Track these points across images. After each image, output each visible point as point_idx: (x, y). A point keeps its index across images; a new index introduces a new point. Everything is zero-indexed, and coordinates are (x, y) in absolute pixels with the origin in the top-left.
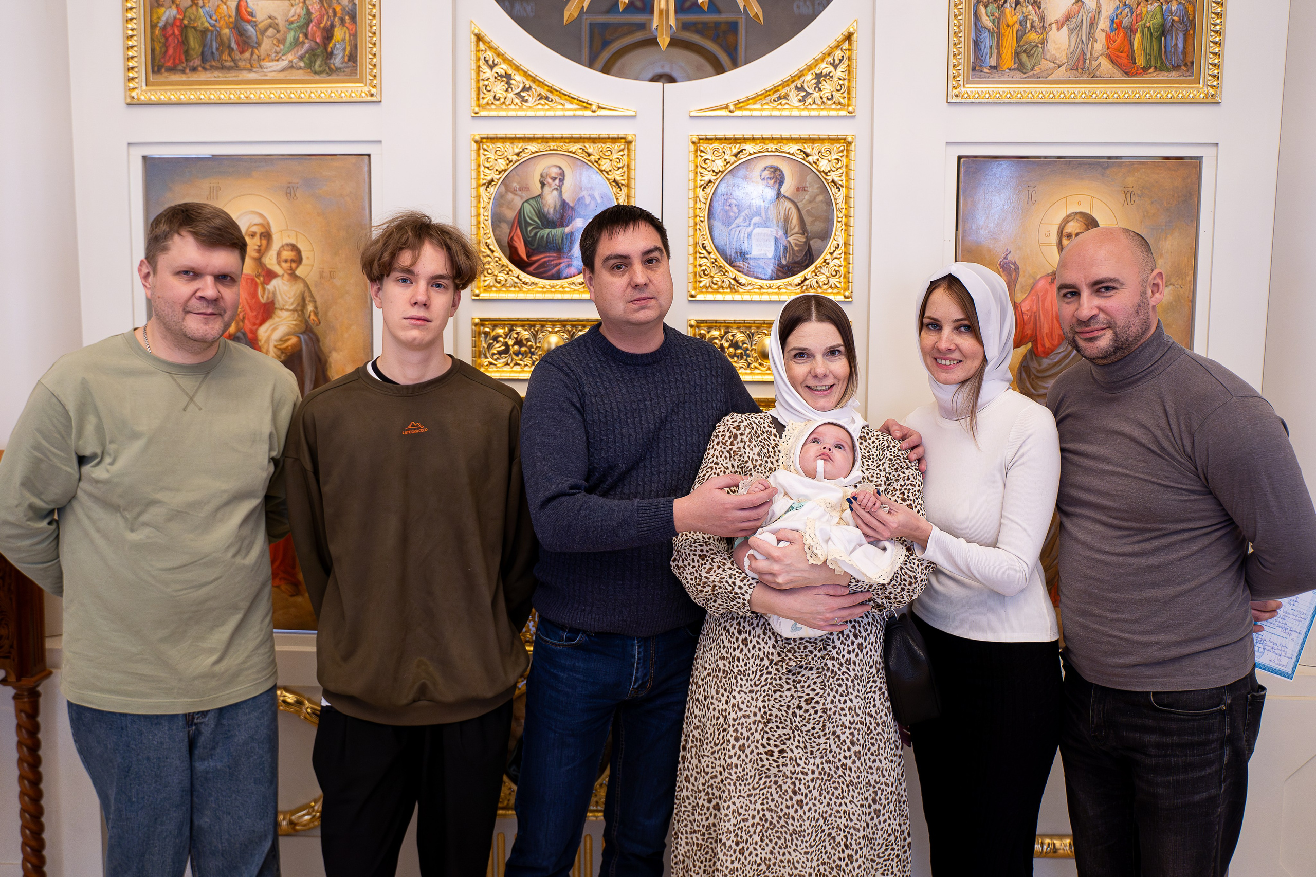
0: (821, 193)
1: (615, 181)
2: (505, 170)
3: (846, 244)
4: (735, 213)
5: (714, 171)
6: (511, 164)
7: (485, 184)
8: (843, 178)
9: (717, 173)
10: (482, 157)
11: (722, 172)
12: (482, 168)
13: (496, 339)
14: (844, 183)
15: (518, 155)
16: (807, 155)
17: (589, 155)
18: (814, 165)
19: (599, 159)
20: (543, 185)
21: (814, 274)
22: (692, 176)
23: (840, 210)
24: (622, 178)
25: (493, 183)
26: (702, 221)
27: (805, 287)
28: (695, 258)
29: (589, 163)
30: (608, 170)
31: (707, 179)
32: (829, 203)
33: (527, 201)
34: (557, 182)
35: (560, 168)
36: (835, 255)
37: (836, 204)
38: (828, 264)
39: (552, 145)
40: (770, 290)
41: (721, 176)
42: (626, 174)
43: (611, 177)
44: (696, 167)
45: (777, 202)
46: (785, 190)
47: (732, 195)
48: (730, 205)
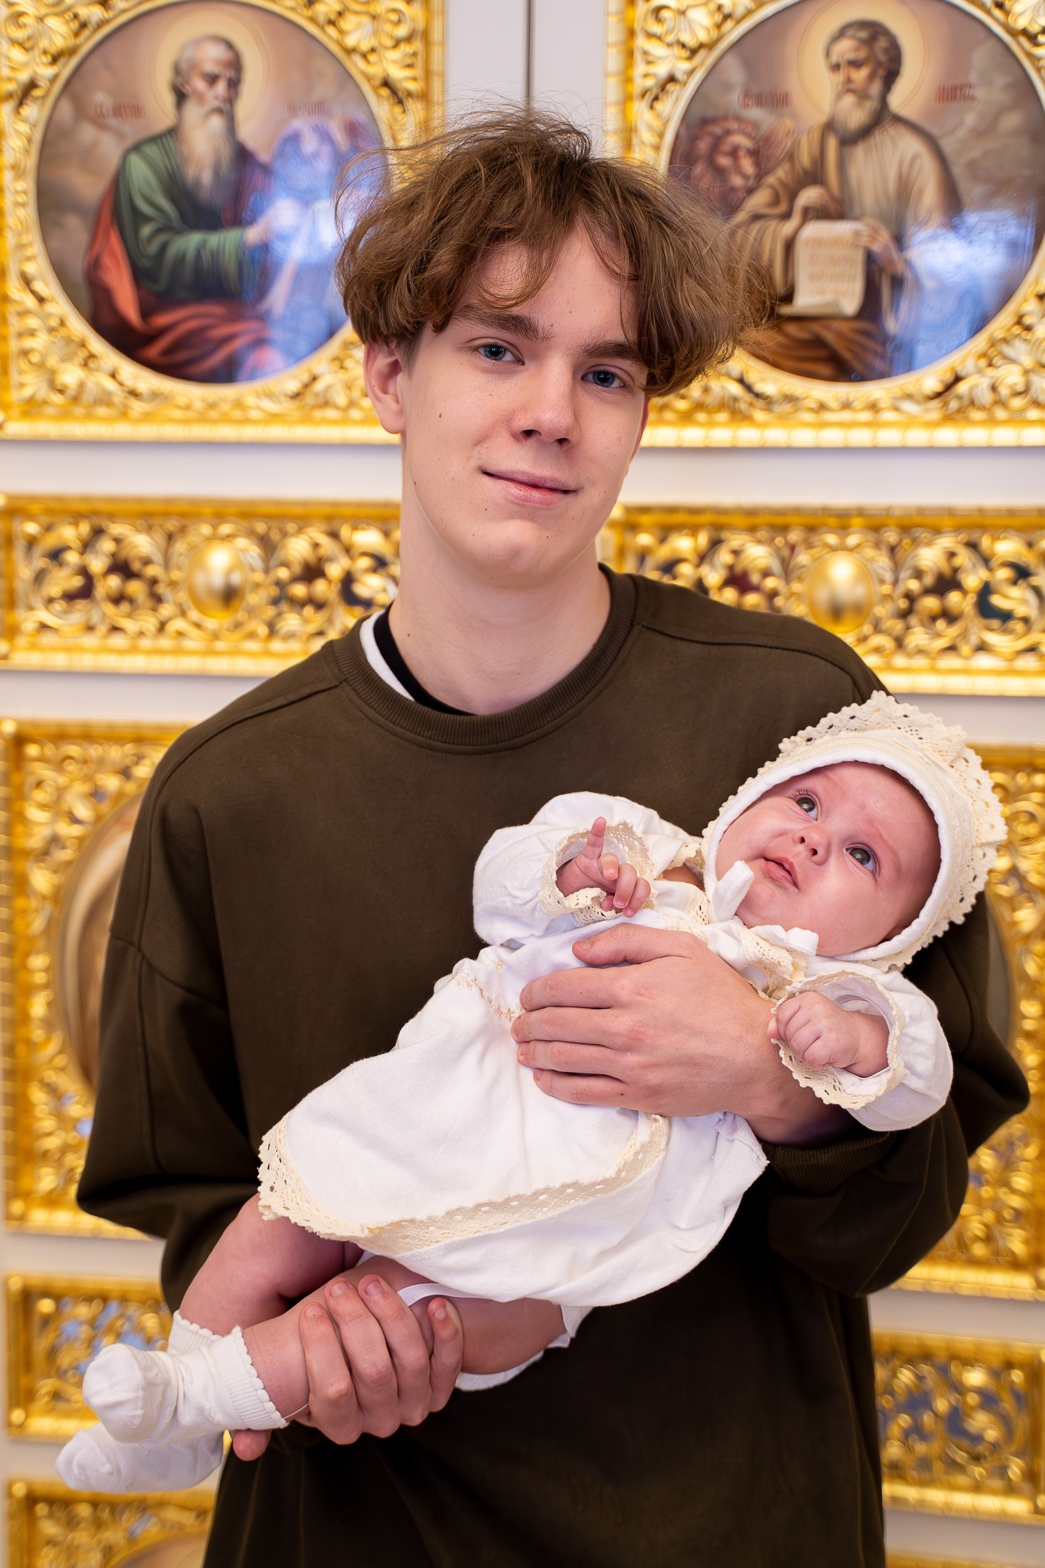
0: (1014, 106)
1: (386, 83)
2: (71, 52)
4: (746, 177)
5: (683, 46)
6: (86, 33)
7: (9, 96)
9: (694, 52)
11: (709, 47)
13: (56, 555)
18: (997, 12)
19: (340, 14)
20: (181, 96)
21: (983, 363)
22: (618, 60)
24: (408, 73)
25: (37, 93)
27: (954, 405)
30: (365, 46)
31: (662, 70)
33: (137, 148)
34: (221, 88)
35: (230, 45)
38: (1028, 328)
40: (846, 416)
41: (707, 60)
42: (420, 62)
43: (375, 70)
44: (631, 33)
45: (878, 137)
46: (898, 100)
47: (738, 119)
48: (734, 153)
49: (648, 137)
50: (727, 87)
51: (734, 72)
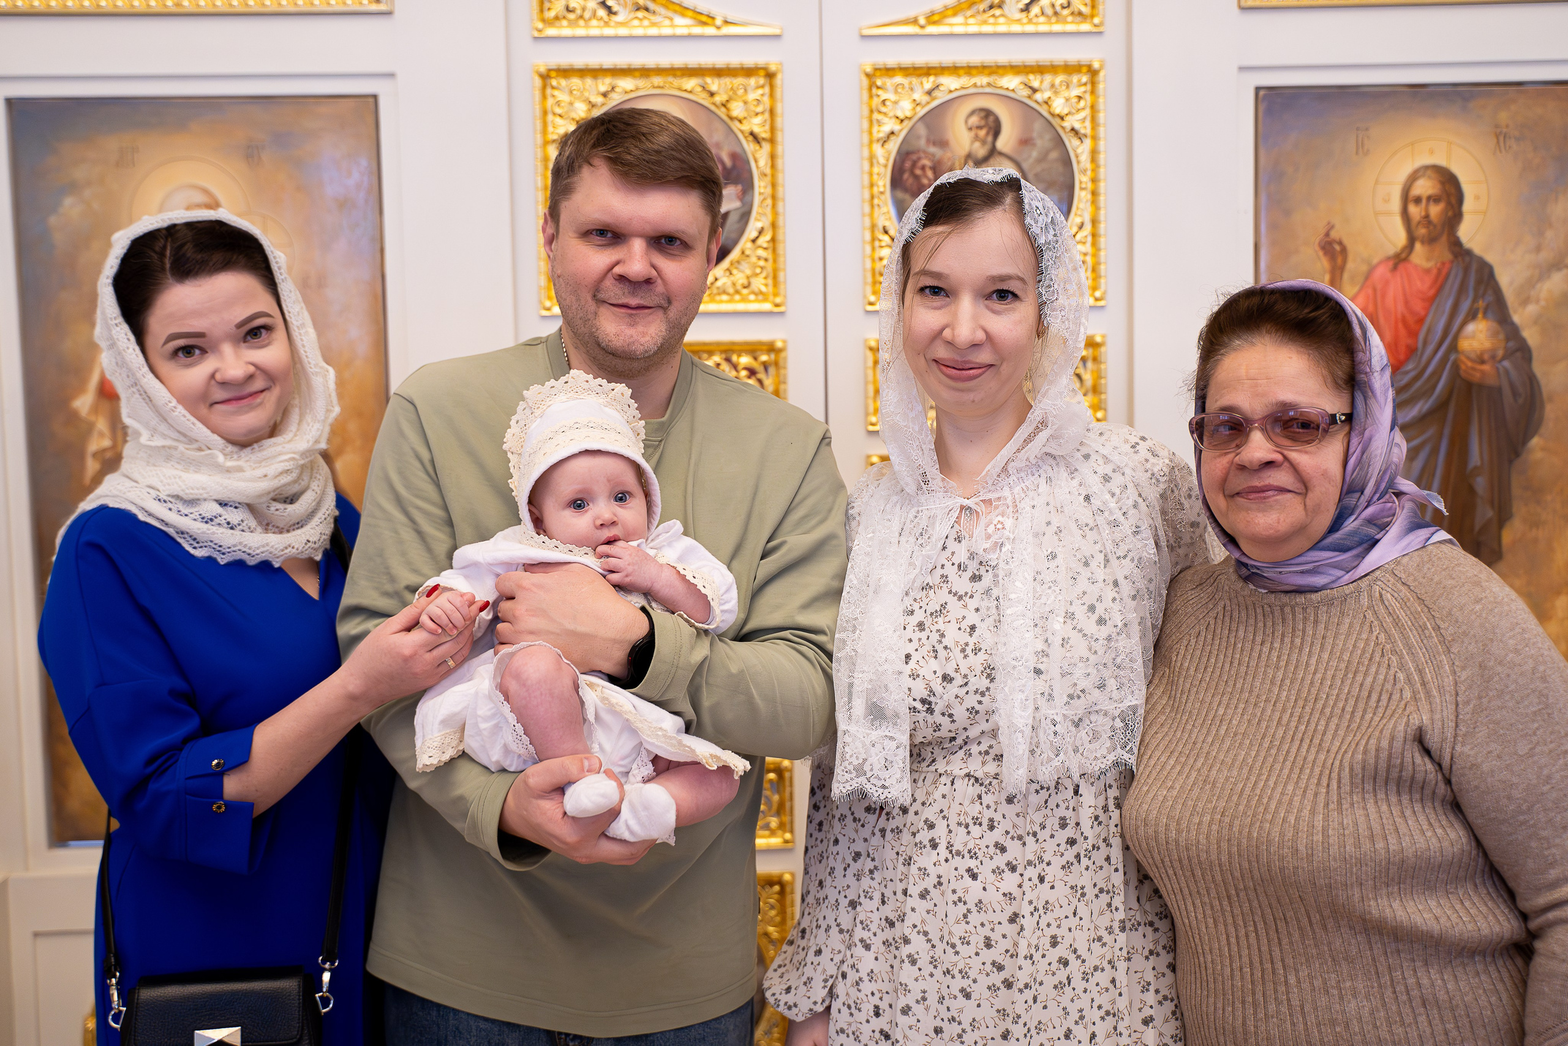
0: (1055, 148)
1: (752, 134)
3: (1095, 222)
4: (929, 180)
5: (897, 118)
8: (1088, 124)
9: (902, 121)
10: (550, 102)
11: (910, 118)
12: (550, 117)
14: (1088, 131)
15: (605, 95)
16: (1035, 91)
17: (712, 94)
18: (1044, 106)
19: (728, 101)
22: (866, 125)
23: (1084, 172)
24: (763, 129)
26: (882, 193)
28: (873, 249)
29: (713, 108)
30: (741, 116)
31: (887, 129)
32: (1067, 162)
36: (1078, 237)
37: (1078, 162)
39: (657, 80)
41: (908, 125)
42: (768, 122)
43: (746, 127)
44: (872, 111)
45: (992, 161)
46: (1002, 143)
47: (925, 152)
48: (923, 168)
49: (882, 161)
50: (919, 137)
51: (922, 130)
